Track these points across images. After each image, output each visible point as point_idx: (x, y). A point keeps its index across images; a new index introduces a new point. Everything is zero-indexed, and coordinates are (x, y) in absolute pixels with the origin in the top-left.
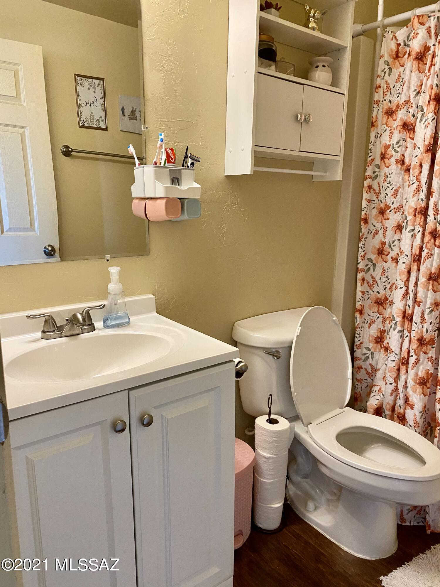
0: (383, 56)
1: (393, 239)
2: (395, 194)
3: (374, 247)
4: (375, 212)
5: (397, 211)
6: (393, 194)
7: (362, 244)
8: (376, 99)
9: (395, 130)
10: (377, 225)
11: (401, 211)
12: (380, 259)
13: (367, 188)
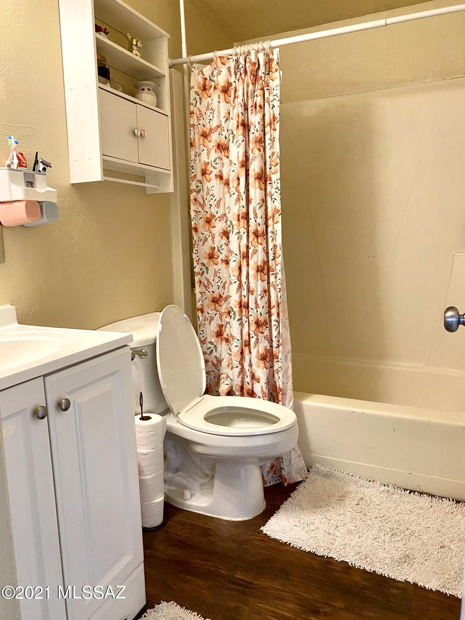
0: (193, 87)
1: (220, 243)
2: (218, 205)
3: (205, 252)
4: (202, 222)
5: (221, 219)
6: (216, 205)
7: (196, 250)
8: (192, 123)
9: (211, 150)
10: (205, 233)
11: (225, 219)
12: (212, 262)
13: (194, 201)
